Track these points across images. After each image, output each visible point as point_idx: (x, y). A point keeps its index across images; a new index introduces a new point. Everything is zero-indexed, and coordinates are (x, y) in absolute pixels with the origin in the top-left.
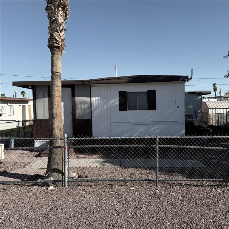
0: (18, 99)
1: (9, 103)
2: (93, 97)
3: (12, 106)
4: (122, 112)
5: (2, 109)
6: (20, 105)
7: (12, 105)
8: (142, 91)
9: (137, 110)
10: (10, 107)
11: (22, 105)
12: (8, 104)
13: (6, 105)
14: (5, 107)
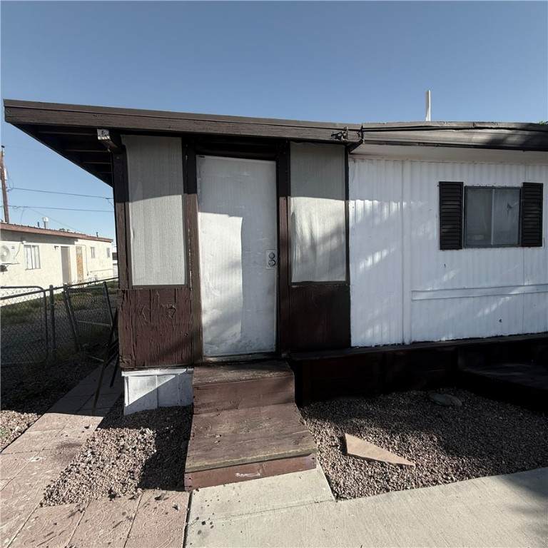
0: (49, 233)
1: (27, 241)
2: (354, 200)
3: (36, 248)
4: (449, 252)
5: (5, 254)
6: (55, 247)
7: (34, 246)
8: (508, 184)
9: (491, 246)
10: (29, 249)
11: (60, 245)
12: (24, 242)
13: (17, 244)
14: (13, 248)
